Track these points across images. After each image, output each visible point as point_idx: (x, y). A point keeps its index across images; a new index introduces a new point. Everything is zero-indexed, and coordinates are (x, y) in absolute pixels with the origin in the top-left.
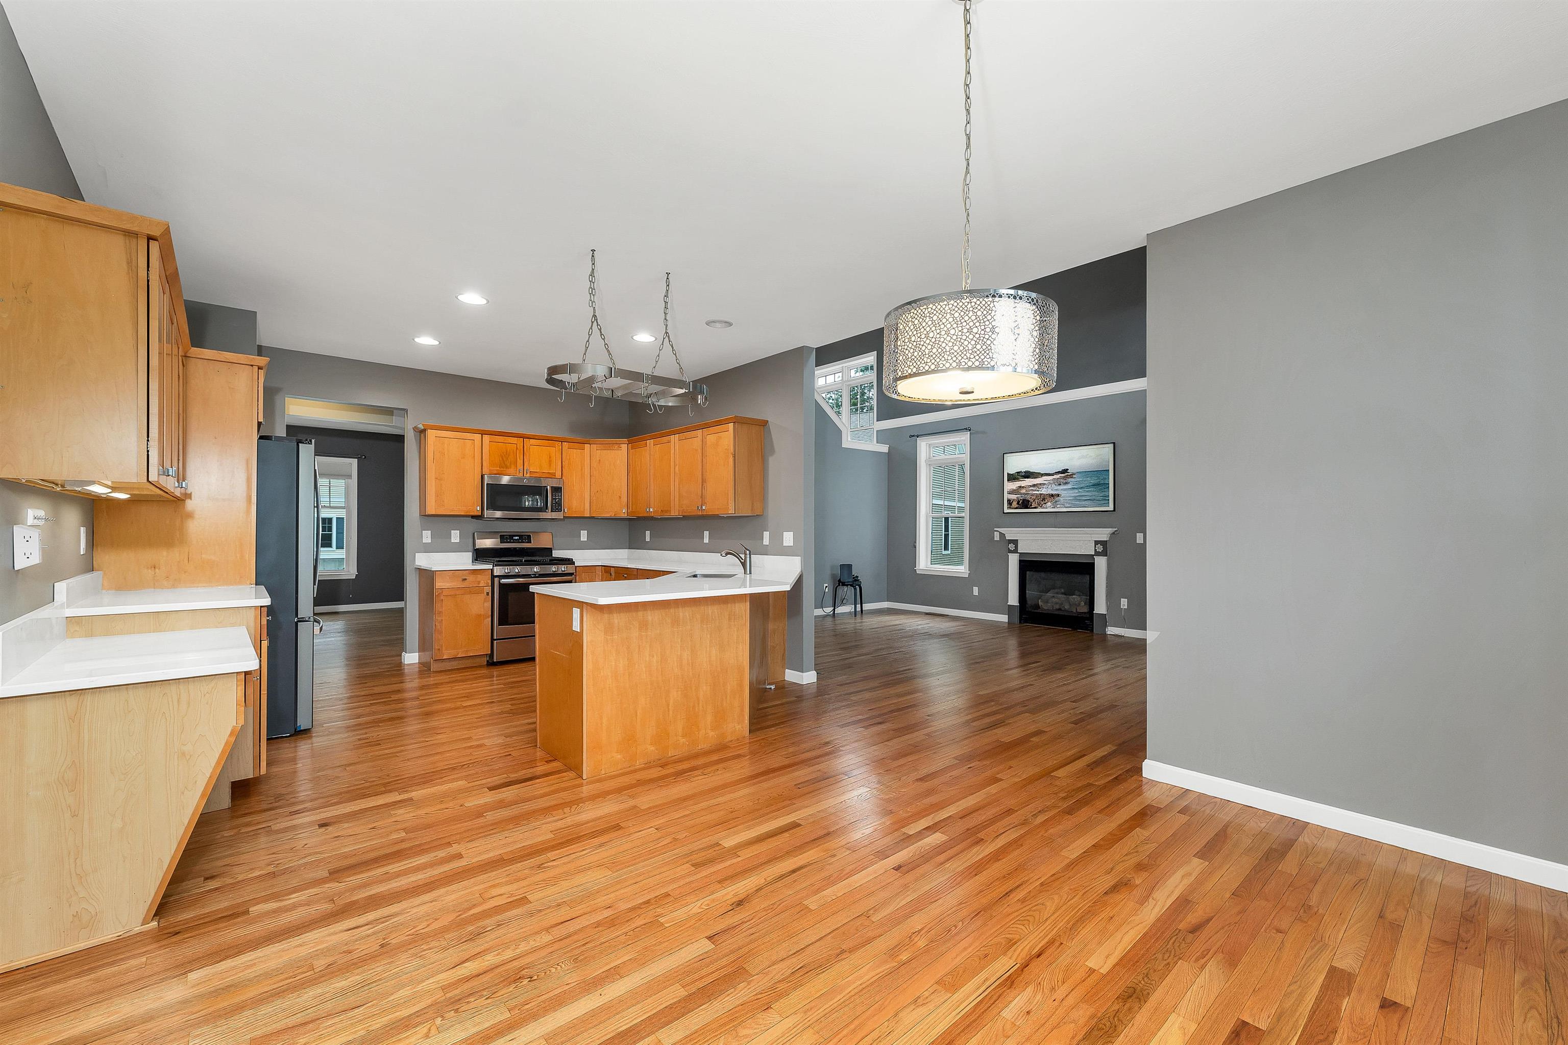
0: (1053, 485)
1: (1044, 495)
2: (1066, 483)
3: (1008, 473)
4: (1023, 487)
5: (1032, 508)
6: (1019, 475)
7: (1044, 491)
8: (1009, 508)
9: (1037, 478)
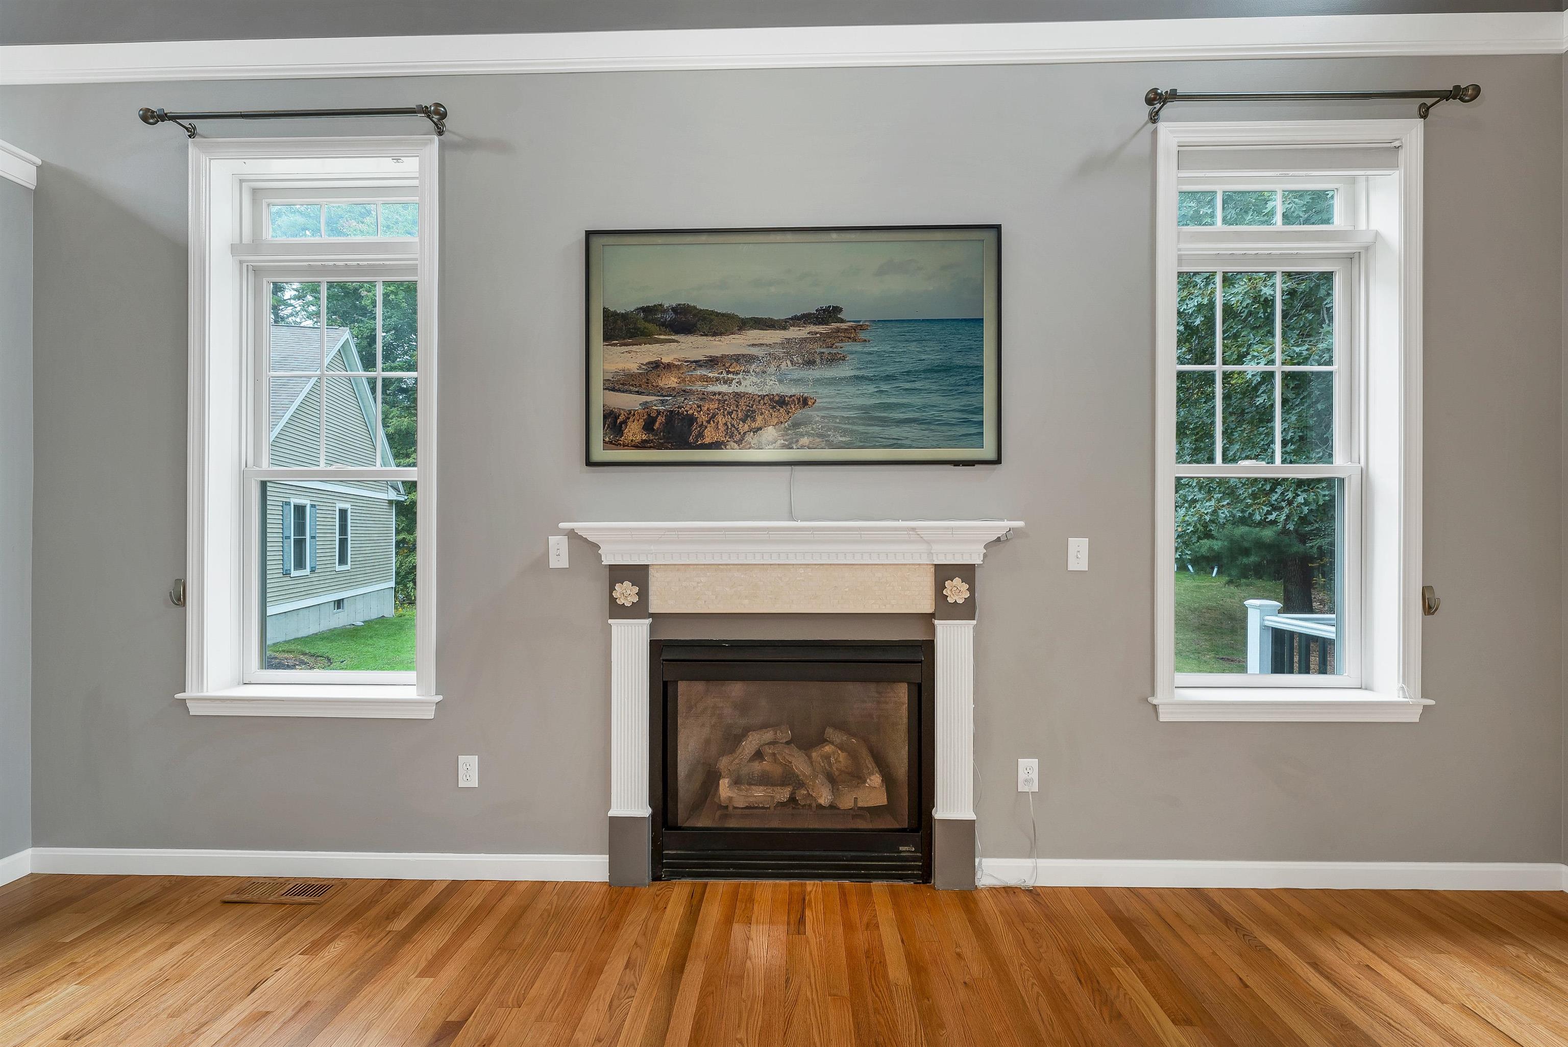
0: (786, 365)
1: (751, 397)
2: (834, 360)
3: (606, 311)
4: (669, 366)
5: (710, 447)
6: (653, 321)
8: (612, 443)
9: (721, 334)
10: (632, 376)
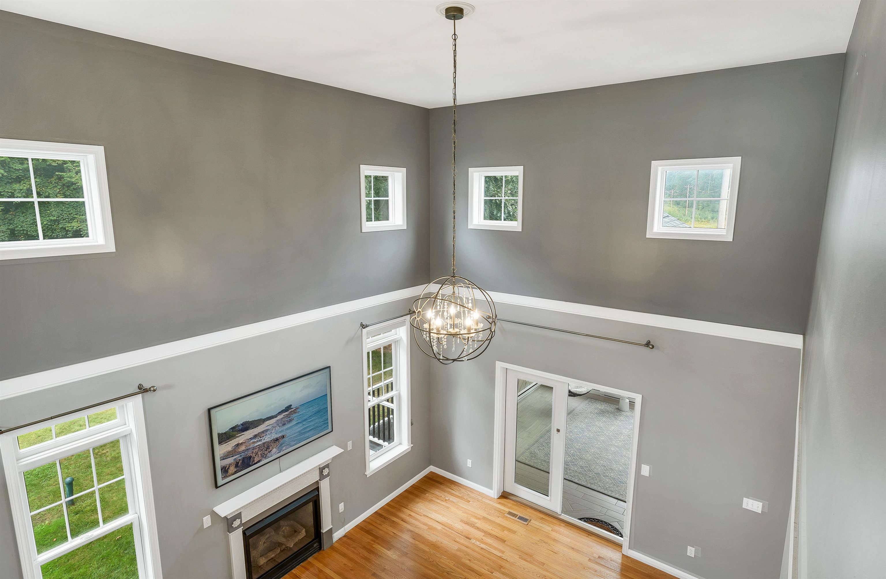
0: (277, 428)
1: (268, 442)
2: (290, 421)
3: (218, 434)
4: (242, 443)
5: (256, 463)
6: (235, 431)
7: (267, 438)
8: (224, 477)
9: (258, 426)
10: (229, 452)
